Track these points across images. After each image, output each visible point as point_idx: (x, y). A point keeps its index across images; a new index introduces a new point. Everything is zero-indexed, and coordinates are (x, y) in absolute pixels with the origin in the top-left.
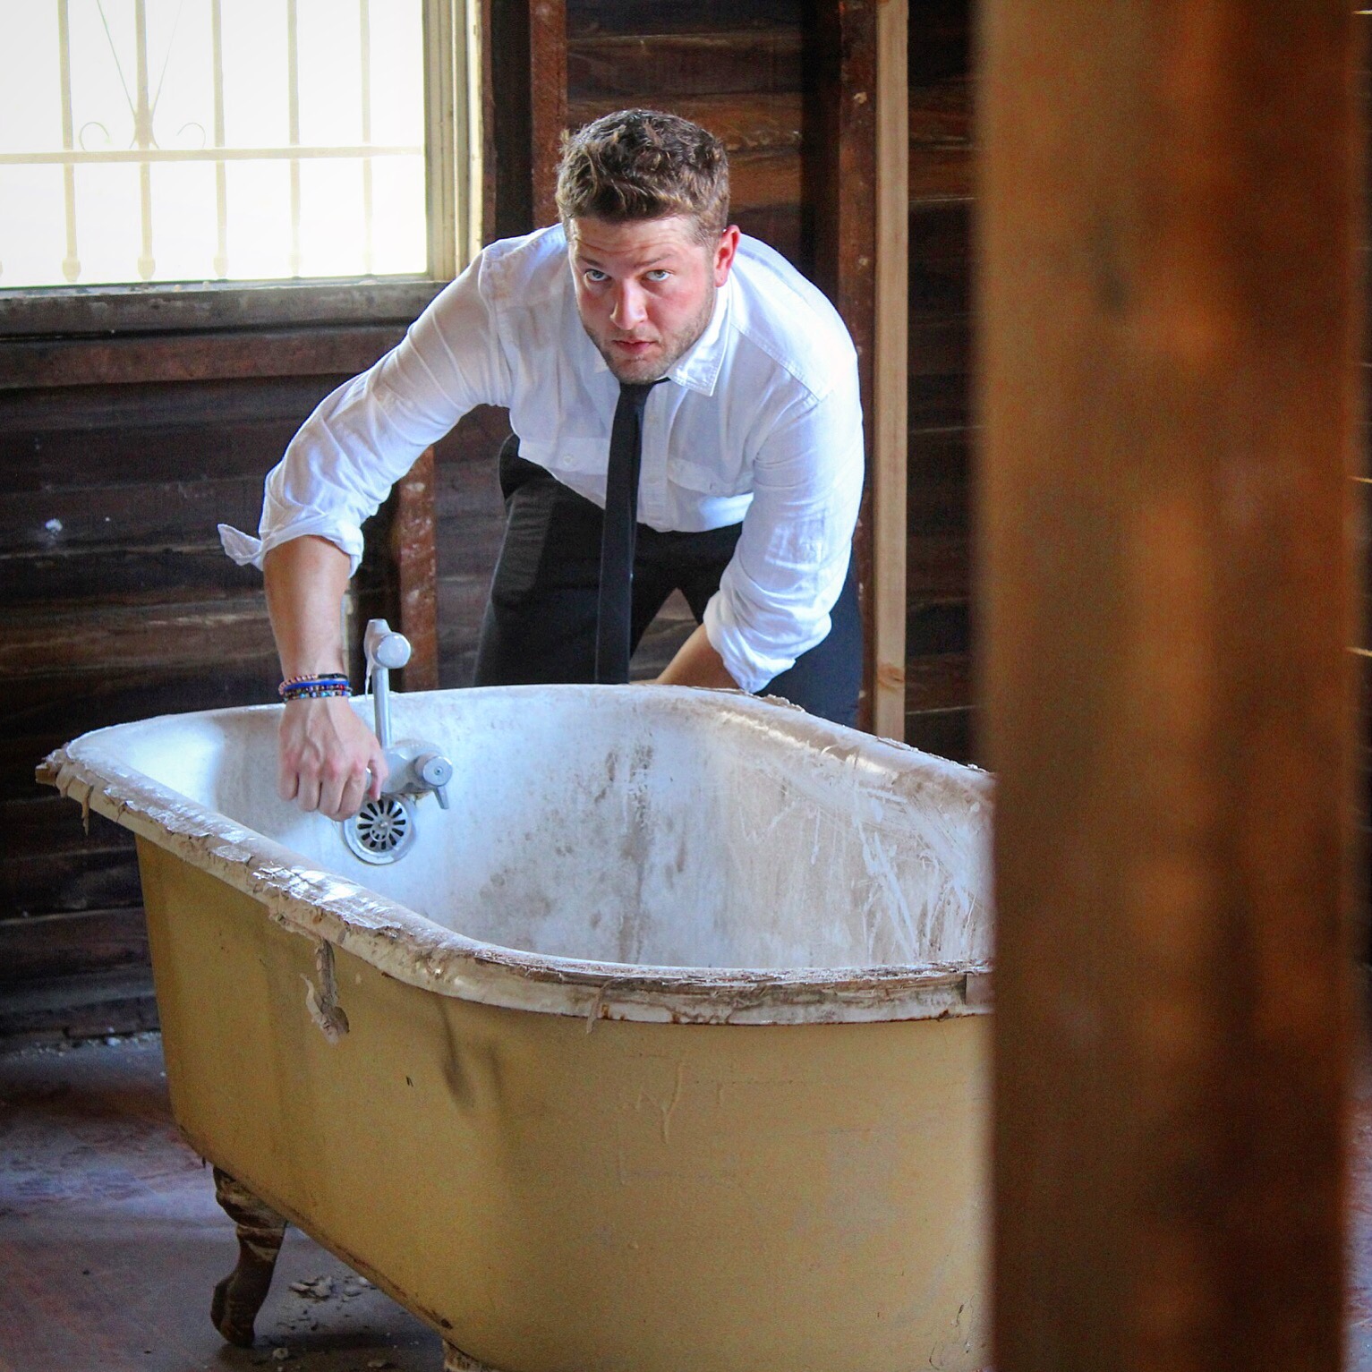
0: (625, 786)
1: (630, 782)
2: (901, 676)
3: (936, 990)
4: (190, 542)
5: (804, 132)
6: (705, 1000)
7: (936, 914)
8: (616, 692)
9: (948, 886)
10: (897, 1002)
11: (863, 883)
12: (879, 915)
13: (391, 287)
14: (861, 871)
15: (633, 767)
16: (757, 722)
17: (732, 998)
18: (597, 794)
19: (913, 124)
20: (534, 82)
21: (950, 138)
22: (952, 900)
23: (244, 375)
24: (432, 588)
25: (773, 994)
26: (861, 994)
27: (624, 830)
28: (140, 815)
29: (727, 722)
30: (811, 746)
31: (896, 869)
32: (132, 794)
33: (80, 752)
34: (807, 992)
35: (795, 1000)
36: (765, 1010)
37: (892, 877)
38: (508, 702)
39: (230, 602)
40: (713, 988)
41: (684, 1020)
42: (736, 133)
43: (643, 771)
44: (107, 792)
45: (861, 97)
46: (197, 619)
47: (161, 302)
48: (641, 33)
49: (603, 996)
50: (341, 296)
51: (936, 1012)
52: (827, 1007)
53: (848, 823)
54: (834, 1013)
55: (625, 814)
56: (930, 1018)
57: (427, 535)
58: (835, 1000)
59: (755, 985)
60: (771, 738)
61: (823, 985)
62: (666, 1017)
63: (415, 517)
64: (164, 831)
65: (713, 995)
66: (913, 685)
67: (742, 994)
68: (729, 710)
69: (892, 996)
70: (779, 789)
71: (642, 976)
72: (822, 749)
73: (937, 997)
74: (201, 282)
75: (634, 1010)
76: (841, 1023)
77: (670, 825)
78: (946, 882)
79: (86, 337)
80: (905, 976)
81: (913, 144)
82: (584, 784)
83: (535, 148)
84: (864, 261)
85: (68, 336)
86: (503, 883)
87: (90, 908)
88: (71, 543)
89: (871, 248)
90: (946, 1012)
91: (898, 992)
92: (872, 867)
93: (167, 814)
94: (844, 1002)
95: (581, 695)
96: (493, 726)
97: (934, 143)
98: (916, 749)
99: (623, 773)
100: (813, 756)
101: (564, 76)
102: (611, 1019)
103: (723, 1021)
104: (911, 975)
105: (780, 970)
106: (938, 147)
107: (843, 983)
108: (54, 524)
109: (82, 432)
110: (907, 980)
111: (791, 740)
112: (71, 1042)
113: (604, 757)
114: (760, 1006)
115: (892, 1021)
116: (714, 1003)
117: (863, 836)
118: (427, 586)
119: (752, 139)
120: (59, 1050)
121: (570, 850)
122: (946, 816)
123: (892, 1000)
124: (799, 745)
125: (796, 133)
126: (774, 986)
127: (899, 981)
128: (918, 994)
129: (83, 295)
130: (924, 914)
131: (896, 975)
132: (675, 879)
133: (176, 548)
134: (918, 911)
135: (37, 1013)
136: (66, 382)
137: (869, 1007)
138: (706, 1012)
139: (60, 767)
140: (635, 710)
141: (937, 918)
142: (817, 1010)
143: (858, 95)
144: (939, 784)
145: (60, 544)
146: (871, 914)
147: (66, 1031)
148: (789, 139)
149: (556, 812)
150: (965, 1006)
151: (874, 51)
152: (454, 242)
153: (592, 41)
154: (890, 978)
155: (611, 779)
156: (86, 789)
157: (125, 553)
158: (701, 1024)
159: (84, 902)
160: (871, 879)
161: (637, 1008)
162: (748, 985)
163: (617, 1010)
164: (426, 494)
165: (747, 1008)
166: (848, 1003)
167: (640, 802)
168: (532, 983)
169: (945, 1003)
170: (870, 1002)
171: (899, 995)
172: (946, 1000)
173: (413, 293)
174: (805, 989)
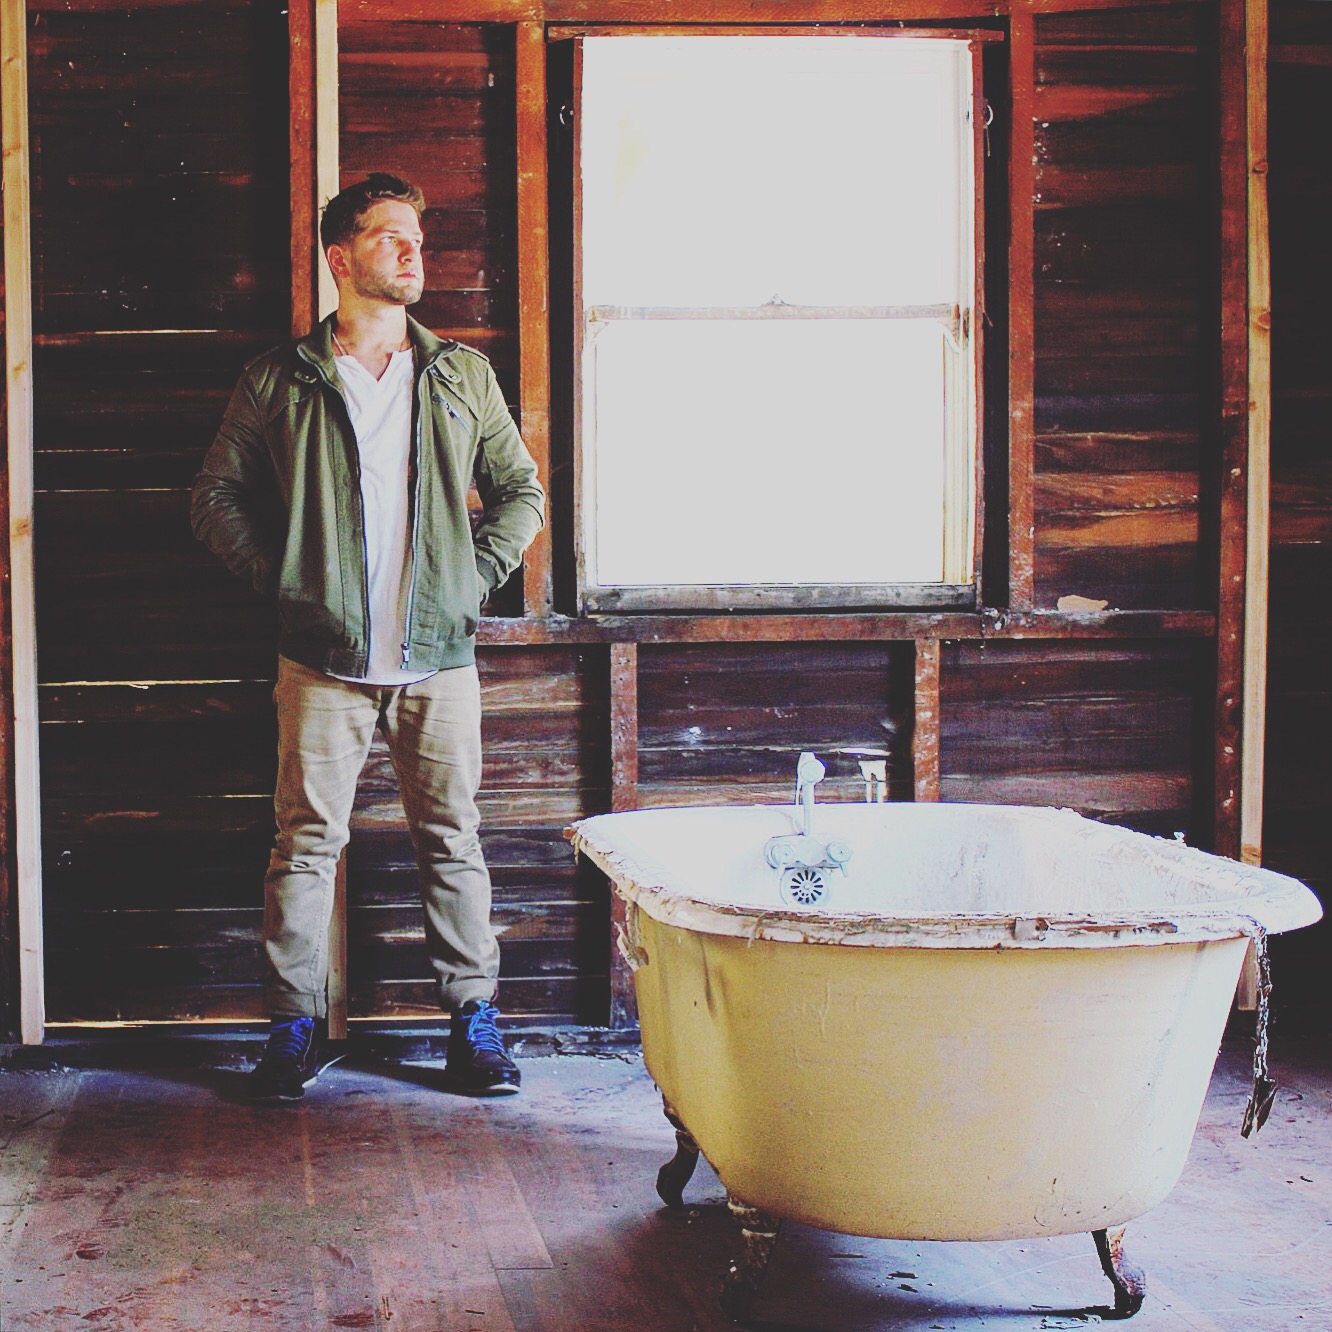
0: (970, 869)
1: (974, 866)
3: (993, 928)
4: (782, 745)
5: (1200, 496)
6: (826, 927)
10: (962, 935)
13: (913, 587)
15: (976, 856)
17: (845, 926)
18: (952, 875)
19: (1273, 490)
20: (1011, 459)
21: (1304, 502)
24: (936, 780)
26: (937, 928)
27: (968, 898)
35: (890, 929)
36: (866, 936)
41: (811, 941)
42: (1151, 496)
45: (1236, 471)
47: (763, 593)
48: (1088, 431)
49: (760, 924)
50: (879, 592)
51: (992, 944)
52: (911, 936)
54: (915, 941)
55: (969, 888)
56: (986, 948)
57: (933, 745)
58: (918, 930)
62: (799, 938)
63: (925, 734)
65: (832, 923)
67: (852, 925)
69: (959, 931)
73: (993, 933)
75: (779, 933)
76: (920, 948)
77: (997, 895)
79: (713, 612)
80: (971, 917)
81: (1275, 504)
82: (945, 868)
83: (1011, 500)
84: (1237, 579)
85: (703, 611)
88: (705, 742)
89: (1242, 569)
90: (999, 945)
91: (964, 928)
94: (924, 933)
97: (1293, 505)
99: (970, 861)
101: (1032, 456)
102: (764, 939)
103: (837, 943)
104: (975, 917)
105: (879, 909)
106: (1296, 508)
107: (925, 919)
108: (696, 730)
109: (715, 674)
110: (972, 920)
113: (957, 850)
114: (863, 932)
115: (958, 949)
116: (832, 929)
118: (932, 778)
119: (1165, 500)
123: (959, 934)
125: (1195, 496)
126: (875, 919)
127: (966, 920)
128: (979, 930)
131: (964, 916)
133: (772, 749)
136: (700, 641)
137: (942, 937)
138: (826, 935)
140: (979, 819)
142: (904, 937)
143: (1234, 471)
145: (698, 742)
148: (1190, 500)
150: (1014, 942)
151: (1246, 441)
153: (1056, 436)
154: (959, 918)
155: (962, 865)
157: (739, 750)
158: (822, 944)
161: (782, 932)
162: (857, 918)
163: (768, 933)
164: (932, 719)
165: (854, 934)
166: (927, 933)
167: (979, 880)
168: (720, 915)
169: (999, 938)
170: (943, 934)
171: (964, 930)
172: (1002, 937)
173: (927, 591)
174: (898, 922)
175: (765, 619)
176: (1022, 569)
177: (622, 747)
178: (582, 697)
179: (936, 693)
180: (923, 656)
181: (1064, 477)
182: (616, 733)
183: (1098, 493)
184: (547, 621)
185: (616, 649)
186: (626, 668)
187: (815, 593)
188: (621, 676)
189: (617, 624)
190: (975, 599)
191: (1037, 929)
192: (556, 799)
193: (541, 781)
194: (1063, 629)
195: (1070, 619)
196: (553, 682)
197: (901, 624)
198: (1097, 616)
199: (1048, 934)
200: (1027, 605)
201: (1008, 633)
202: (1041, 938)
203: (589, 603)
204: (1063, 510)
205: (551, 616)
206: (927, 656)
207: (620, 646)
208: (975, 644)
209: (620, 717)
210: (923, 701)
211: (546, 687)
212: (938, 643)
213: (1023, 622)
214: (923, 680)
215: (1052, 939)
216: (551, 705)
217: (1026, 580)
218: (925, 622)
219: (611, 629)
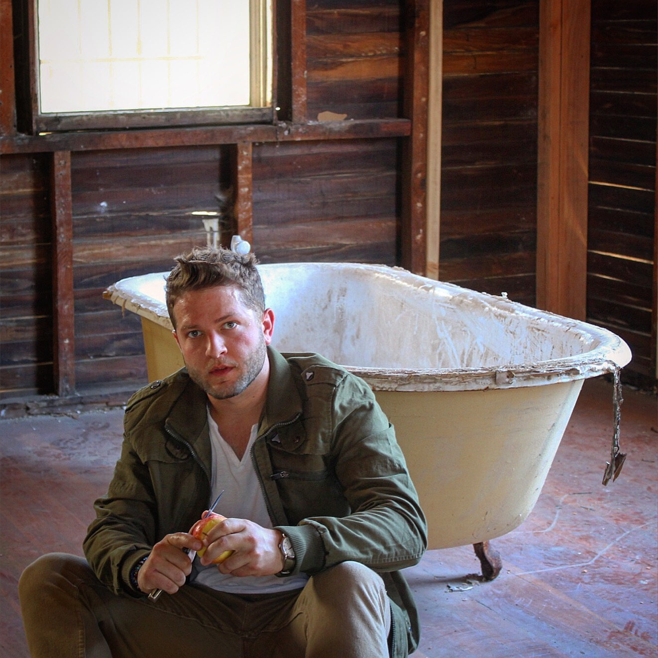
0: (335, 304)
1: (338, 302)
2: (437, 267)
3: (483, 378)
4: (157, 211)
5: (400, 48)
6: (386, 381)
7: (469, 354)
8: (332, 266)
9: (474, 342)
10: (467, 383)
11: (437, 341)
12: (443, 355)
13: (236, 110)
14: (436, 337)
15: (338, 296)
16: (390, 277)
17: (397, 380)
18: (323, 307)
19: (444, 44)
20: (293, 28)
21: (458, 50)
22: (476, 347)
23: (178, 145)
24: (251, 230)
25: (414, 379)
26: (451, 379)
27: (335, 321)
28: (146, 310)
29: (378, 277)
30: (414, 286)
31: (451, 335)
32: (142, 302)
33: (120, 287)
34: (429, 378)
35: (425, 381)
36: (411, 386)
37: (449, 339)
38: (288, 270)
39: (171, 235)
40: (389, 376)
41: (377, 389)
42: (372, 48)
43: (342, 297)
44: (132, 301)
45: (423, 33)
46: (158, 242)
47: (146, 116)
48: (335, 8)
50: (216, 113)
51: (483, 387)
52: (438, 385)
53: (430, 317)
54: (440, 387)
55: (335, 315)
56: (481, 390)
57: (249, 208)
58: (441, 382)
59: (407, 375)
60: (397, 284)
61: (436, 375)
63: (244, 201)
64: (156, 316)
65: (390, 379)
66: (441, 271)
67: (402, 378)
68: (378, 273)
69: (465, 380)
70: (400, 304)
71: (360, 371)
72: (418, 287)
73: (484, 381)
74: (161, 109)
76: (443, 391)
77: (354, 320)
78: (473, 340)
79: (117, 129)
80: (470, 372)
81: (444, 53)
82: (318, 303)
83: (293, 54)
84: (424, 99)
85: (111, 129)
86: (285, 343)
87: (117, 355)
88: (110, 212)
89: (427, 94)
90: (488, 387)
91: (467, 379)
92: (441, 335)
93: (157, 309)
94: (445, 383)
95: (317, 267)
96: (282, 279)
97: (451, 52)
98: (459, 287)
99: (334, 298)
100: (415, 290)
101: (305, 26)
103: (393, 390)
104: (473, 372)
105: (417, 369)
106: (454, 54)
107: (444, 375)
108: (104, 204)
109: (115, 168)
110: (471, 374)
111: (405, 284)
112: (109, 408)
113: (327, 292)
114: (409, 383)
115: (465, 391)
116: (390, 382)
117: (437, 322)
118: (248, 229)
119: (379, 50)
120: (104, 411)
121: (312, 330)
122: (474, 313)
123: (465, 382)
124: (409, 286)
125: (397, 48)
126: (415, 375)
127: (468, 374)
128: (475, 379)
129: (116, 113)
130: (463, 354)
131: (466, 372)
132: (356, 342)
133: (151, 214)
134: (461, 352)
135: (96, 396)
136: (109, 148)
137: (455, 385)
138: (386, 386)
139: (112, 292)
140: (339, 273)
141: (469, 355)
142: (433, 385)
144: (470, 300)
145: (106, 212)
146: (440, 354)
147: (107, 403)
148: (394, 51)
149: (307, 314)
150: (496, 385)
151: (428, 14)
152: (260, 93)
153: (316, 12)
154: (464, 373)
155: (330, 301)
156: (123, 301)
157: (131, 215)
158: (384, 391)
159: (114, 353)
160: (440, 340)
162: (404, 375)
164: (249, 192)
165: (404, 384)
166: (447, 383)
167: (341, 310)
169: (487, 384)
170: (456, 383)
171: (468, 380)
172: (488, 382)
173: (244, 112)
174: (428, 377)
175: (149, 133)
176: (301, 97)
177: (63, 218)
178: (35, 186)
179: (250, 176)
180: (242, 153)
181: (321, 38)
182: (59, 209)
183: (340, 47)
184: (14, 138)
185: (58, 155)
186: (64, 167)
187: (178, 116)
188: (61, 172)
189: (58, 139)
190: (273, 116)
191: (508, 377)
192: (20, 252)
193: (11, 241)
194: (324, 133)
195: (328, 127)
196: (16, 177)
197: (229, 134)
198: (343, 124)
199: (514, 380)
200: (303, 120)
201: (292, 137)
202: (510, 382)
203: (40, 126)
204: (320, 58)
205: (16, 135)
206: (245, 153)
207: (60, 153)
208: (273, 144)
209: (61, 199)
210: (243, 181)
211: (11, 180)
212: (251, 145)
213: (300, 130)
214: (243, 168)
215: (515, 383)
216: (15, 192)
217: (303, 104)
218: (243, 132)
219: (55, 142)
